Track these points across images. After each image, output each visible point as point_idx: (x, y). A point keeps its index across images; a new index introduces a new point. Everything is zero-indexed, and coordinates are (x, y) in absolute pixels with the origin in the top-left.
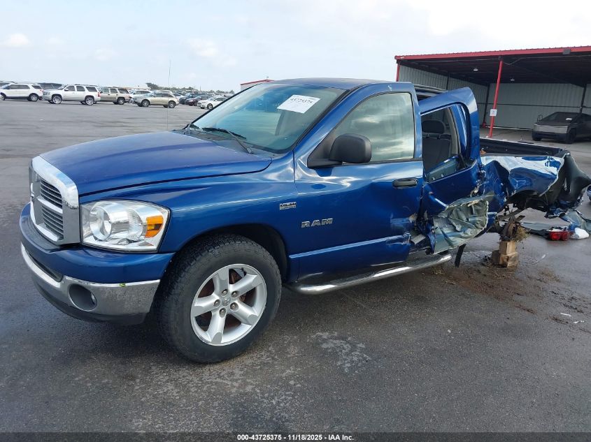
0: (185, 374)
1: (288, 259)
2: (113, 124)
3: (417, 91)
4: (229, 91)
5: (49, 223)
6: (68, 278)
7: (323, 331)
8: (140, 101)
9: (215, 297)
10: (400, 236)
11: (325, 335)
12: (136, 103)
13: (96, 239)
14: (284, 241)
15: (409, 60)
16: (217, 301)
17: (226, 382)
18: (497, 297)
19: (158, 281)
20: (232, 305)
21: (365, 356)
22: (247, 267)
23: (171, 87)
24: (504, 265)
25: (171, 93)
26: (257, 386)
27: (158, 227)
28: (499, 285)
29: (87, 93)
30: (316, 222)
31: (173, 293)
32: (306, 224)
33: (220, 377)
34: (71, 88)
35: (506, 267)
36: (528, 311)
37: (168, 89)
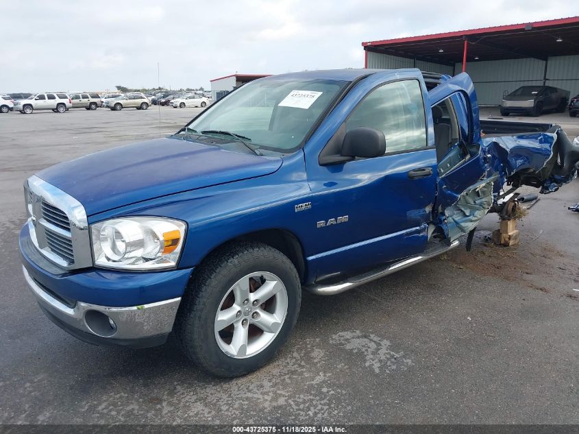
0: (213, 392)
1: (306, 261)
2: (89, 130)
3: (424, 77)
4: (198, 88)
5: (53, 246)
6: (83, 304)
7: (344, 330)
8: (113, 105)
9: (236, 308)
10: (418, 228)
11: (348, 335)
12: (108, 107)
13: (109, 259)
14: (300, 243)
15: (375, 46)
16: (239, 312)
17: (255, 396)
18: (507, 278)
19: (179, 299)
20: (254, 314)
21: (392, 353)
22: (266, 274)
23: (141, 88)
24: (506, 245)
25: (143, 95)
26: (290, 397)
27: (175, 242)
28: (505, 265)
29: (58, 100)
30: (332, 221)
31: (195, 309)
32: (321, 223)
33: (250, 391)
34: (42, 97)
35: (508, 245)
36: (541, 289)
37: (138, 91)
